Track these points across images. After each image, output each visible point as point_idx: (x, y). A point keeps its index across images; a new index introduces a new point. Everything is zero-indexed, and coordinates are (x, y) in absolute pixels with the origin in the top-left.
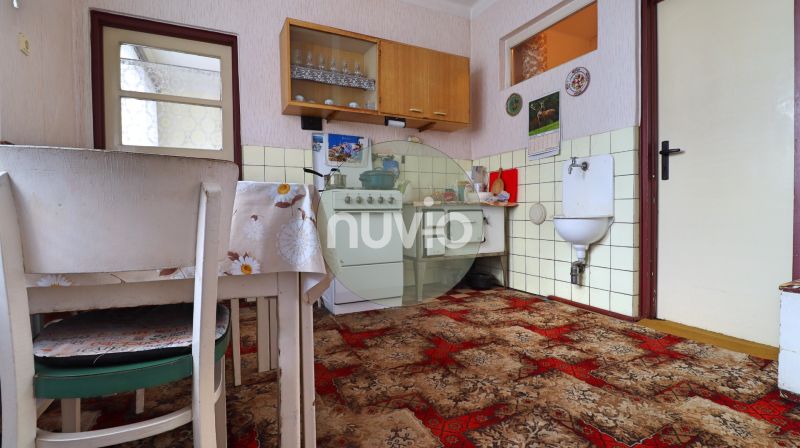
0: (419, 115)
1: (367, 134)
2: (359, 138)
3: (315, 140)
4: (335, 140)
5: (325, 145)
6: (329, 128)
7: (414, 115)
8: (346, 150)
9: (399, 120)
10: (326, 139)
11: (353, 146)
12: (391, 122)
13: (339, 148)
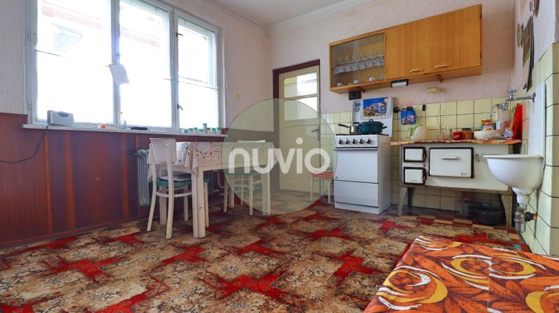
0: (418, 73)
1: (389, 95)
2: (384, 98)
3: (357, 105)
4: (367, 103)
5: (361, 107)
6: (365, 96)
7: (415, 74)
8: (375, 108)
9: (401, 81)
10: (362, 103)
11: (380, 104)
12: (394, 85)
13: (370, 108)
